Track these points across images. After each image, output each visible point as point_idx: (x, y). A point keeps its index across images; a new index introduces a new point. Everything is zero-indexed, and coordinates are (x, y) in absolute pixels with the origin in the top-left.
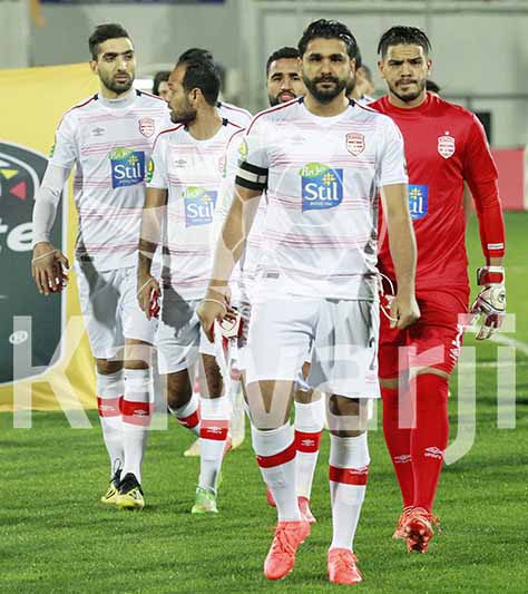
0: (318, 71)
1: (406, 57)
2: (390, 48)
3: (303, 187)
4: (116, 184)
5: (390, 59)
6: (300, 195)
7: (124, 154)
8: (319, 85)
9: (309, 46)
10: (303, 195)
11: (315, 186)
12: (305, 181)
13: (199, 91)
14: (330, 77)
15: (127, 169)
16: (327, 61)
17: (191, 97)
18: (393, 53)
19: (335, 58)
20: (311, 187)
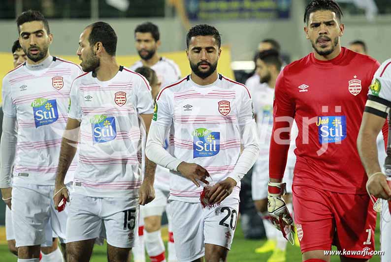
1: (322, 20)
2: (312, 15)
4: (37, 124)
5: (311, 23)
7: (42, 103)
13: (101, 44)
15: (45, 113)
17: (95, 49)
18: (313, 17)
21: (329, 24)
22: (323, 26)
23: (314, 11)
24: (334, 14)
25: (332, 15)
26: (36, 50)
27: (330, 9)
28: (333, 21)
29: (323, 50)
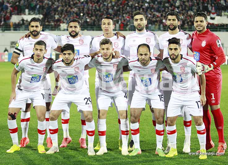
14: (35, 31)
18: (196, 19)
21: (201, 21)
22: (199, 22)
23: (197, 16)
24: (204, 18)
25: (203, 19)
26: (140, 26)
27: (202, 16)
28: (203, 21)
29: (199, 30)
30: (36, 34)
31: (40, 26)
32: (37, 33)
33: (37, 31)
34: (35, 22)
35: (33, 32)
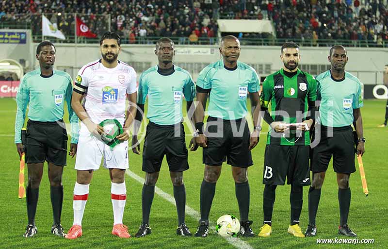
0: (107, 51)
3: (103, 95)
6: (102, 98)
8: (107, 56)
9: (103, 41)
10: (103, 99)
11: (108, 95)
12: (104, 93)
14: (111, 53)
16: (110, 47)
19: (113, 46)
20: (106, 95)
30: (111, 58)
31: (118, 46)
32: (114, 57)
33: (113, 54)
34: (110, 39)
35: (106, 54)
